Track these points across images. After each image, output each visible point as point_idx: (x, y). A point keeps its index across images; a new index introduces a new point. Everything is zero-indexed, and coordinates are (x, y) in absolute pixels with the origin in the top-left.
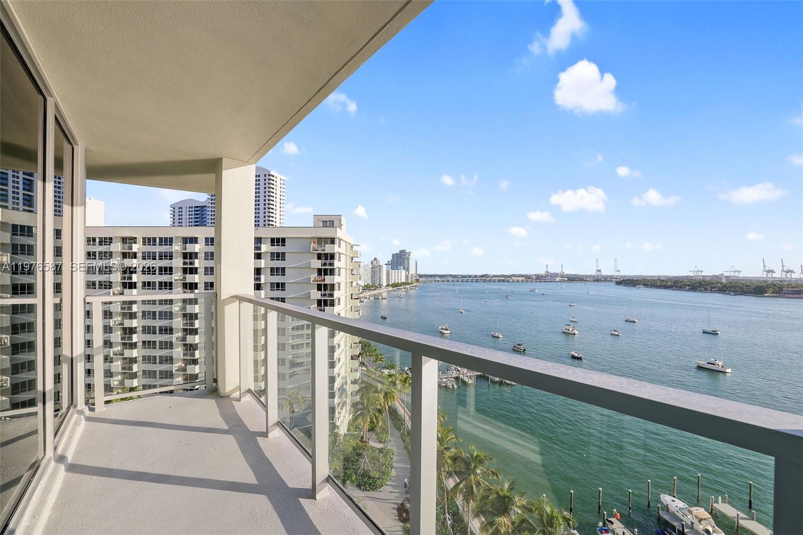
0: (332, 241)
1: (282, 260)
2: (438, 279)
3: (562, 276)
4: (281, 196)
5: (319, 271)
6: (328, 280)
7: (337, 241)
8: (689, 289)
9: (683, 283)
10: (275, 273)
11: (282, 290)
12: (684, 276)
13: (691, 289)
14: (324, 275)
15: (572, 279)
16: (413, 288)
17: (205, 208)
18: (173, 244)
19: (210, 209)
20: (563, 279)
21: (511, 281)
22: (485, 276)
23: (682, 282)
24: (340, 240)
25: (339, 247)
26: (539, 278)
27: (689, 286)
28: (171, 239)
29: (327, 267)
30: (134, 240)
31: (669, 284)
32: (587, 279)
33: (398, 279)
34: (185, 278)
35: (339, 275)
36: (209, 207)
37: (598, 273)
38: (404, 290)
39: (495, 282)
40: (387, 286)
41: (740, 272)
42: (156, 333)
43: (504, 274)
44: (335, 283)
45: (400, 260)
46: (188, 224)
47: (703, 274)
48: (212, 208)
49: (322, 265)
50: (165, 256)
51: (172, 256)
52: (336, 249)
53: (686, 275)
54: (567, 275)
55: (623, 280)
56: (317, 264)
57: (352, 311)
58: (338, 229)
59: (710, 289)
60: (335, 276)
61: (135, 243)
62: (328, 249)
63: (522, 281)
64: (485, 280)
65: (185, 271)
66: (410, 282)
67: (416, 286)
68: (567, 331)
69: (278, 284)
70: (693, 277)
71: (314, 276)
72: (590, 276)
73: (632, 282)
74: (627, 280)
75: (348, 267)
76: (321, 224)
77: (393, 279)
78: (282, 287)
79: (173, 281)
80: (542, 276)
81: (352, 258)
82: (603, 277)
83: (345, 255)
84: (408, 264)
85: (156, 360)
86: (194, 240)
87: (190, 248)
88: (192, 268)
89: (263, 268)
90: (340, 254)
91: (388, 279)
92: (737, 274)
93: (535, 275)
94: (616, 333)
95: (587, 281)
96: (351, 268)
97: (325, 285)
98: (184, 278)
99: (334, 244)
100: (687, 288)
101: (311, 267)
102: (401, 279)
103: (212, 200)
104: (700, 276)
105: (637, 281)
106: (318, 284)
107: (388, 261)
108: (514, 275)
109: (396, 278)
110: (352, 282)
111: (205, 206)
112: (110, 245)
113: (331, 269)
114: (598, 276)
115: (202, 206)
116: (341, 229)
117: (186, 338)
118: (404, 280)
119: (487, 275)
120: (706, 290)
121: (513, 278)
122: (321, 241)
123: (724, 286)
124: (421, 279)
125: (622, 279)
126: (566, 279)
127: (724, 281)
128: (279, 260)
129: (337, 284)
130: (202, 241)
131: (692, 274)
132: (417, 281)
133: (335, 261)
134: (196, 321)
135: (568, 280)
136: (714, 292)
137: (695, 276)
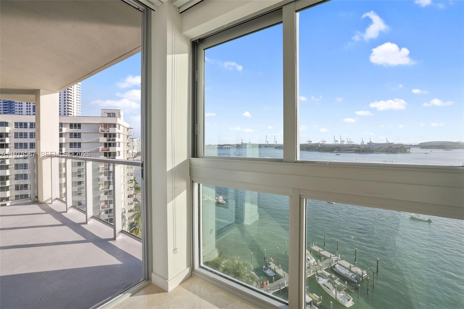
0: (114, 125)
1: (78, 138)
5: (106, 145)
6: (112, 149)
7: (117, 126)
10: (73, 146)
14: (109, 147)
20: (250, 146)
21: (224, 148)
23: (303, 147)
24: (119, 125)
25: (119, 129)
29: (111, 142)
32: (262, 146)
35: (119, 146)
37: (267, 143)
39: (215, 148)
41: (325, 141)
43: (220, 144)
44: (116, 151)
49: (107, 141)
52: (117, 130)
53: (305, 143)
55: (278, 147)
56: (104, 140)
57: (128, 168)
58: (118, 118)
60: (116, 147)
62: (111, 130)
63: (230, 148)
64: (210, 147)
71: (101, 148)
72: (263, 145)
74: (280, 146)
75: (125, 142)
76: (106, 115)
80: (239, 145)
81: (128, 136)
82: (269, 145)
83: (123, 134)
89: (64, 143)
90: (119, 134)
92: (324, 143)
93: (236, 144)
95: (261, 147)
96: (127, 142)
97: (110, 153)
99: (115, 127)
100: (305, 149)
101: (100, 142)
106: (104, 152)
110: (128, 151)
113: (113, 143)
114: (267, 144)
116: (120, 118)
120: (313, 150)
121: (225, 146)
122: (106, 125)
123: (320, 148)
126: (252, 146)
127: (320, 146)
128: (76, 137)
129: (118, 152)
130: (11, 125)
131: (307, 143)
133: (116, 138)
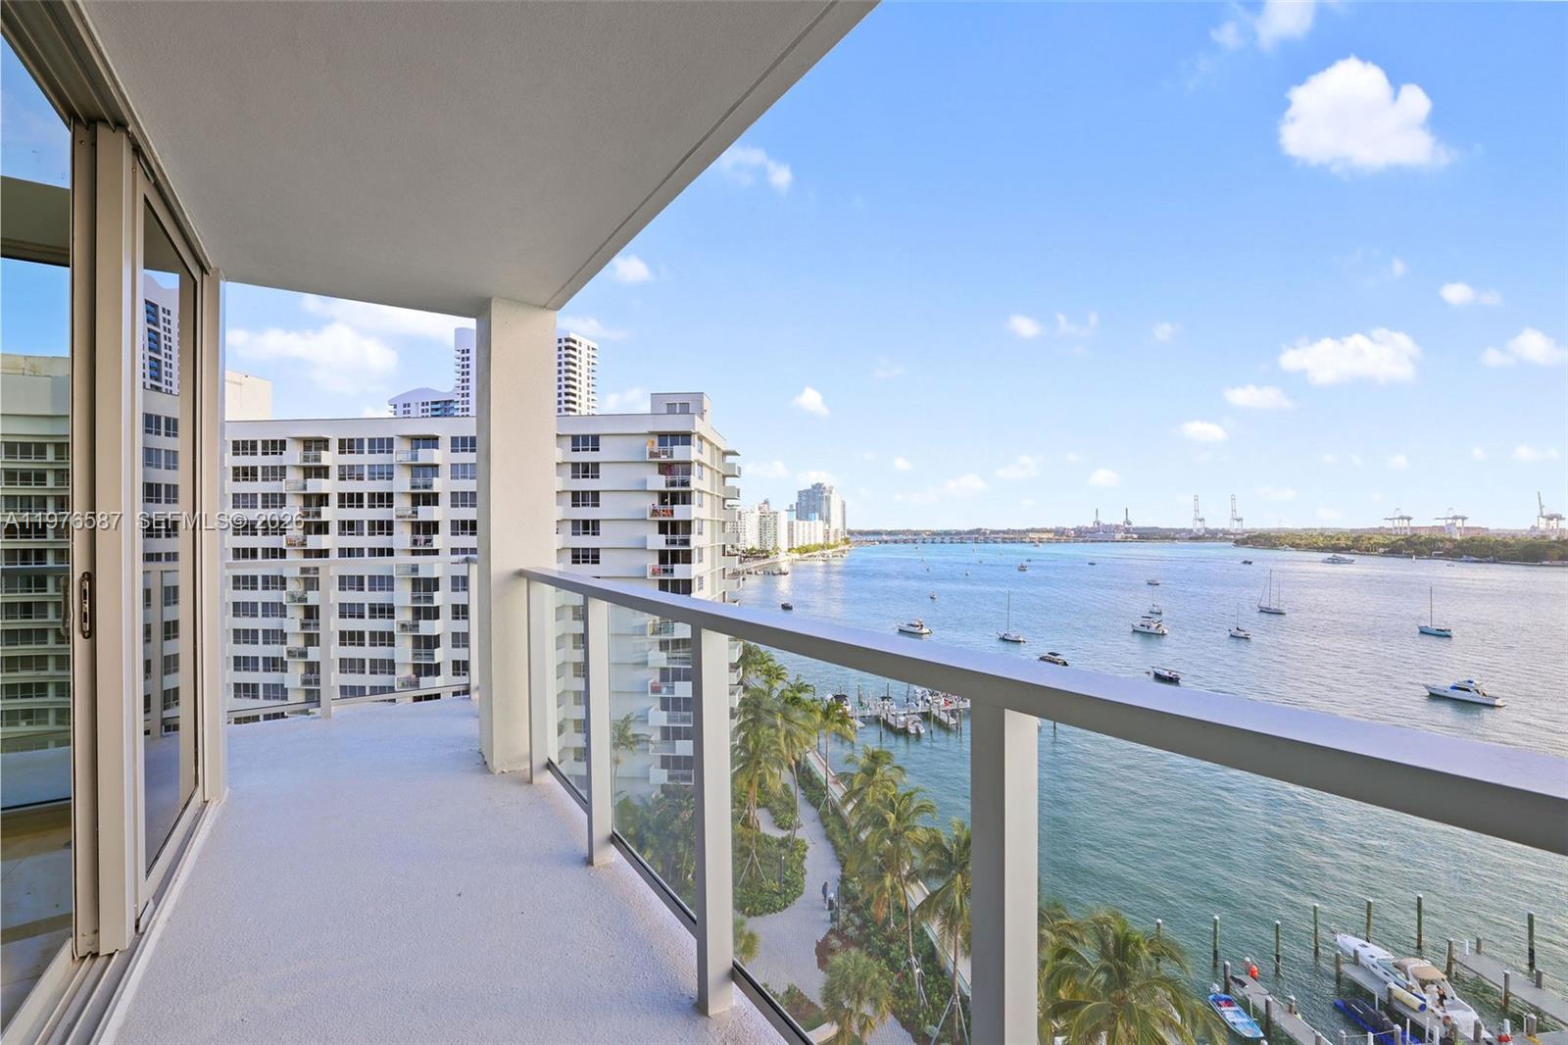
0: (685, 438)
1: (592, 477)
2: (885, 537)
3: (1127, 531)
4: (588, 378)
5: (663, 496)
6: (680, 512)
7: (695, 439)
8: (1385, 552)
9: (1372, 542)
10: (581, 503)
11: (594, 534)
12: (1374, 529)
13: (1389, 552)
14: (672, 504)
15: (1146, 535)
16: (838, 554)
17: (451, 405)
18: (394, 451)
19: (460, 406)
20: (1129, 535)
21: (1028, 540)
22: (978, 531)
23: (1370, 539)
24: (701, 438)
25: (700, 452)
26: (1082, 535)
27: (1384, 546)
28: (390, 441)
29: (677, 489)
30: (323, 443)
31: (1342, 543)
32: (1177, 536)
33: (810, 538)
34: (417, 513)
35: (700, 504)
36: (458, 402)
37: (1199, 525)
38: (821, 558)
40: (789, 550)
42: (363, 617)
44: (692, 519)
45: (812, 502)
46: (421, 414)
47: (1413, 524)
48: (463, 404)
49: (667, 486)
50: (379, 474)
51: (392, 474)
52: (693, 452)
53: (1377, 526)
54: (1137, 529)
55: (1248, 538)
56: (659, 482)
57: (724, 578)
58: (696, 417)
59: (1428, 552)
60: (692, 506)
61: (327, 448)
62: (679, 453)
63: (1049, 541)
64: (976, 538)
65: (416, 499)
66: (832, 543)
67: (843, 551)
68: (1145, 629)
69: (586, 523)
70: (1391, 529)
71: (651, 506)
72: (1184, 530)
73: (1266, 539)
74: (1256, 537)
75: (716, 493)
76: (665, 409)
77: (801, 539)
78: (593, 529)
79: (394, 519)
80: (1087, 531)
81: (724, 478)
82: (1208, 531)
83: (711, 469)
84: (829, 509)
85: (364, 667)
86: (431, 441)
87: (425, 456)
88: (429, 494)
90: (701, 464)
91: (791, 538)
93: (1073, 529)
94: (1242, 634)
95: (1177, 539)
96: (723, 496)
97: (674, 524)
98: (413, 512)
99: (690, 445)
100: (1382, 550)
101: (648, 489)
102: (815, 537)
103: (463, 388)
104: (1405, 528)
105: (1278, 538)
106: (660, 521)
107: (791, 506)
108: (1033, 531)
109: (807, 537)
110: (724, 523)
111: (451, 401)
112: (281, 454)
113: (683, 493)
114: (1198, 529)
115: (446, 402)
116: (703, 418)
117: (418, 626)
118: (820, 541)
119: (980, 529)
120: (1419, 553)
121: (1032, 535)
122: (668, 438)
123: (1457, 546)
124: (853, 539)
125: (1247, 535)
126: (1135, 536)
127: (1456, 537)
128: (588, 477)
129: (697, 521)
130: (445, 444)
131: (1389, 525)
132: (847, 541)
133: (692, 476)
134: (435, 593)
135: (1139, 538)
136: (1438, 557)
137: (1395, 528)
